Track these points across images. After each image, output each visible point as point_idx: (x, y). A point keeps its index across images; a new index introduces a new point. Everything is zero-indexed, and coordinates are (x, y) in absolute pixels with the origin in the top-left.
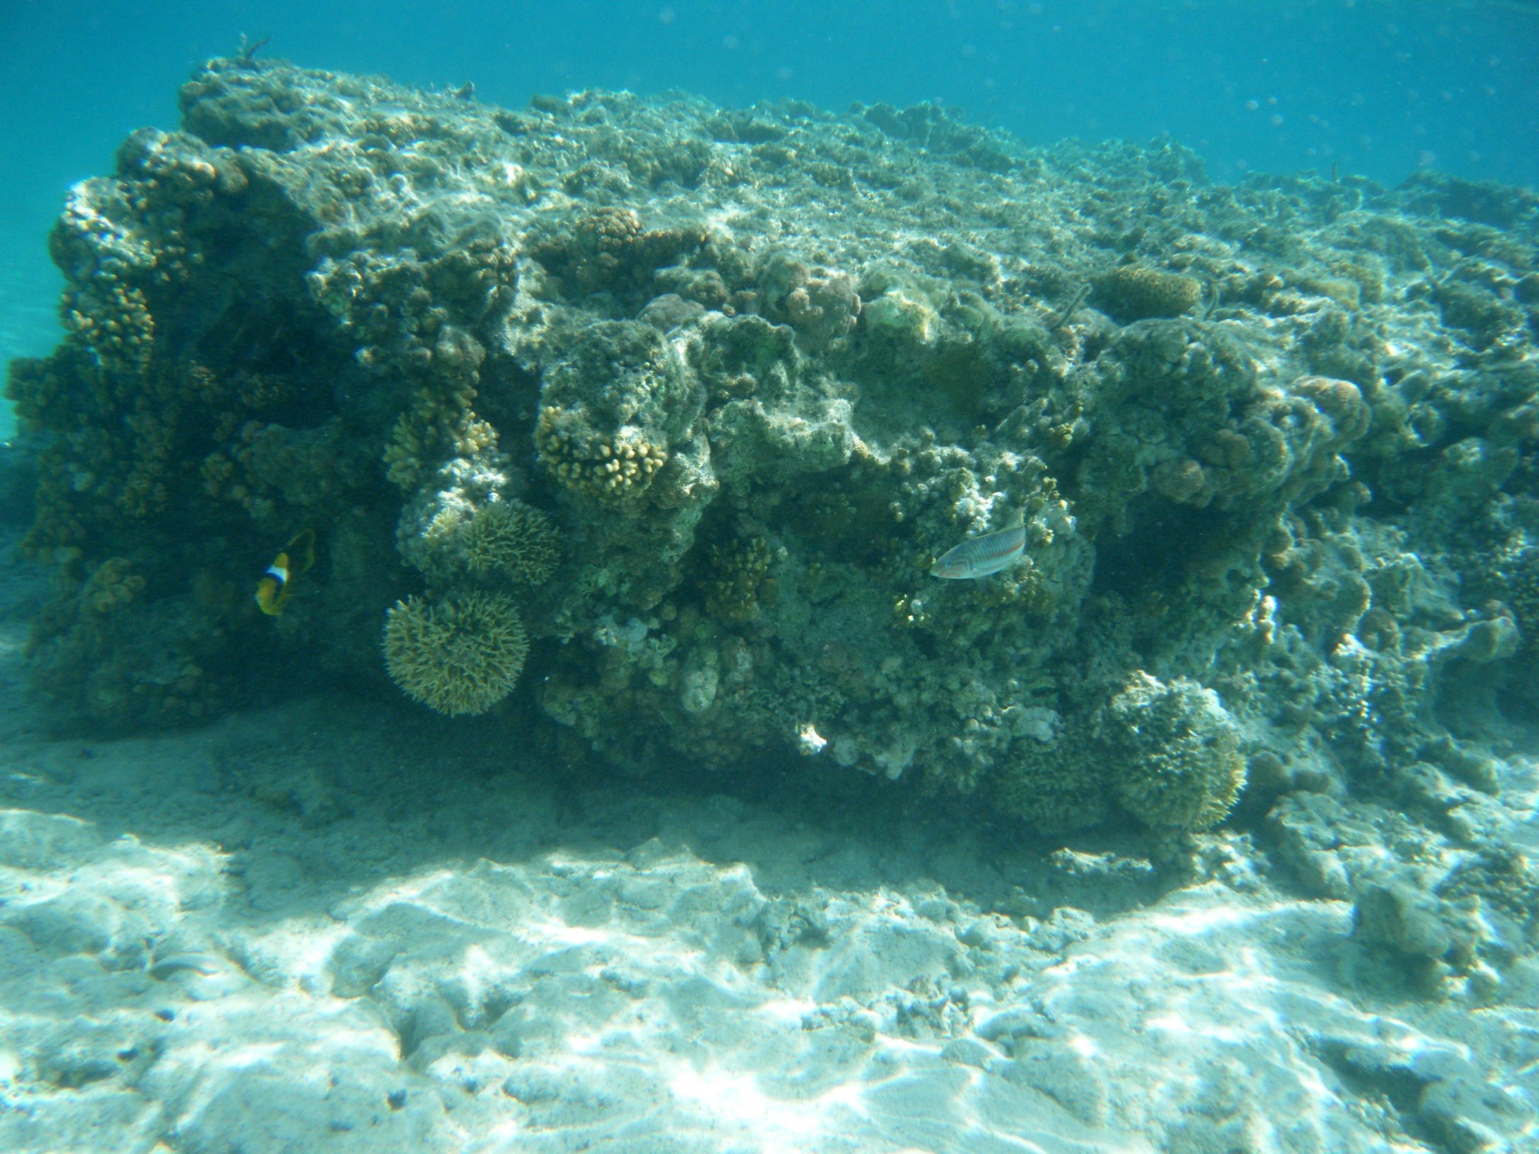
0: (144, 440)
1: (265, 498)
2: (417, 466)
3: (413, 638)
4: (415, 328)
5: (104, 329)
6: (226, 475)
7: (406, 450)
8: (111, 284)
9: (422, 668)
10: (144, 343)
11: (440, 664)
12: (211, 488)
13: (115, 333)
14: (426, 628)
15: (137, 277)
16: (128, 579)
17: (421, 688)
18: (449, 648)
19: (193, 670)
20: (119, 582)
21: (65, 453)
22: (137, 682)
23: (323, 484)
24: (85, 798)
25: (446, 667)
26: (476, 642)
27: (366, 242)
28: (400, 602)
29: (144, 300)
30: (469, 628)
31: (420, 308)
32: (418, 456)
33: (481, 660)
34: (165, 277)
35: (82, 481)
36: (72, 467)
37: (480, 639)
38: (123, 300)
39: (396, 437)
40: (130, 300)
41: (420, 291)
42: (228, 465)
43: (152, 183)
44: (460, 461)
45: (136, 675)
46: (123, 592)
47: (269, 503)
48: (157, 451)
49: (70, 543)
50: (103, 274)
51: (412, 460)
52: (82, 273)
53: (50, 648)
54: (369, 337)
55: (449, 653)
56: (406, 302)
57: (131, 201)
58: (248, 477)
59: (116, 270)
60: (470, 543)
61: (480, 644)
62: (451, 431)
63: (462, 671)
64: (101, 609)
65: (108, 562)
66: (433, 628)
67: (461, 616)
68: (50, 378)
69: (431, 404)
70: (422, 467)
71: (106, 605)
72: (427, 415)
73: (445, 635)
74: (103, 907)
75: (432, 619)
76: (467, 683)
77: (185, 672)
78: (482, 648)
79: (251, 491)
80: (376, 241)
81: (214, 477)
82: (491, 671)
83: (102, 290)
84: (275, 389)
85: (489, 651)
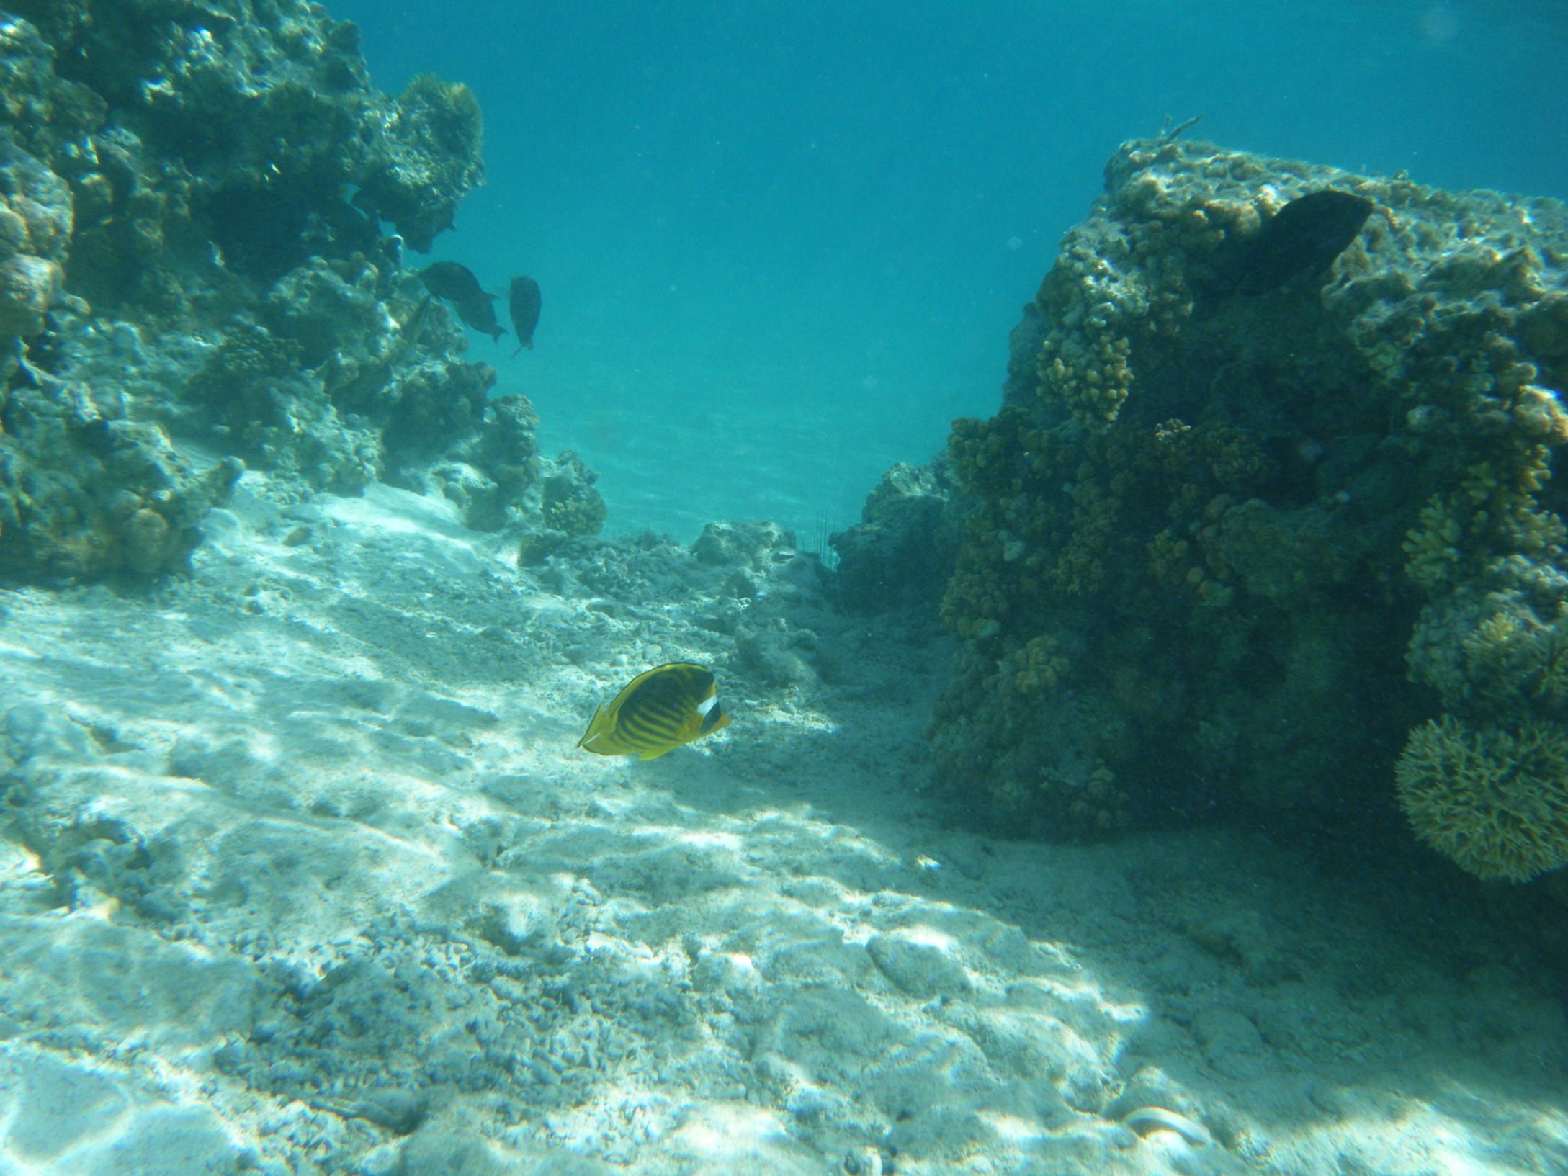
0: (1085, 512)
1: (1225, 585)
2: (1455, 558)
3: (1450, 770)
4: (1488, 386)
5: (1082, 379)
6: (1177, 555)
7: (1442, 539)
8: (1098, 331)
9: (1458, 809)
10: (1120, 396)
11: (1487, 810)
12: (1159, 567)
13: (1095, 385)
14: (1470, 760)
15: (1126, 324)
16: (1055, 661)
17: (1452, 834)
18: (1502, 789)
19: (1104, 774)
20: (1048, 662)
21: (998, 518)
22: (1045, 779)
23: (1299, 575)
24: (1000, 900)
25: (1495, 813)
26: (1541, 787)
27: (1430, 284)
28: (1431, 722)
29: (1129, 352)
30: (1531, 768)
31: (1499, 362)
32: (1458, 545)
33: (1546, 812)
34: (1153, 326)
35: (1013, 550)
36: (1003, 534)
37: (1548, 785)
38: (1109, 349)
39: (1427, 522)
40: (1116, 350)
41: (1503, 342)
42: (1183, 545)
43: (1158, 224)
44: (1519, 558)
45: (1044, 771)
46: (1049, 674)
47: (1228, 590)
48: (1101, 522)
49: (994, 615)
50: (1095, 320)
51: (1451, 552)
52: (1070, 319)
53: (953, 729)
54: (1423, 395)
55: (1502, 796)
56: (1482, 354)
57: (1132, 243)
58: (1209, 559)
59: (1108, 316)
60: (1545, 659)
61: (1546, 791)
62: (1509, 519)
63: (1520, 821)
64: (1024, 690)
65: (1037, 640)
66: (1481, 760)
67: (1523, 750)
68: (993, 438)
69: (1491, 483)
70: (1460, 562)
71: (1030, 687)
72: (1478, 495)
73: (1502, 772)
74: (1055, 1030)
75: (1480, 749)
76: (1522, 839)
77: (1095, 775)
78: (1550, 797)
79: (1210, 574)
80: (1443, 282)
81: (1162, 556)
82: (1555, 829)
83: (1089, 336)
84: (1256, 460)
85: (1558, 802)
